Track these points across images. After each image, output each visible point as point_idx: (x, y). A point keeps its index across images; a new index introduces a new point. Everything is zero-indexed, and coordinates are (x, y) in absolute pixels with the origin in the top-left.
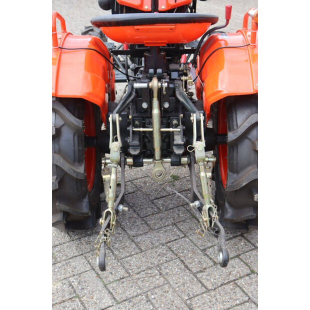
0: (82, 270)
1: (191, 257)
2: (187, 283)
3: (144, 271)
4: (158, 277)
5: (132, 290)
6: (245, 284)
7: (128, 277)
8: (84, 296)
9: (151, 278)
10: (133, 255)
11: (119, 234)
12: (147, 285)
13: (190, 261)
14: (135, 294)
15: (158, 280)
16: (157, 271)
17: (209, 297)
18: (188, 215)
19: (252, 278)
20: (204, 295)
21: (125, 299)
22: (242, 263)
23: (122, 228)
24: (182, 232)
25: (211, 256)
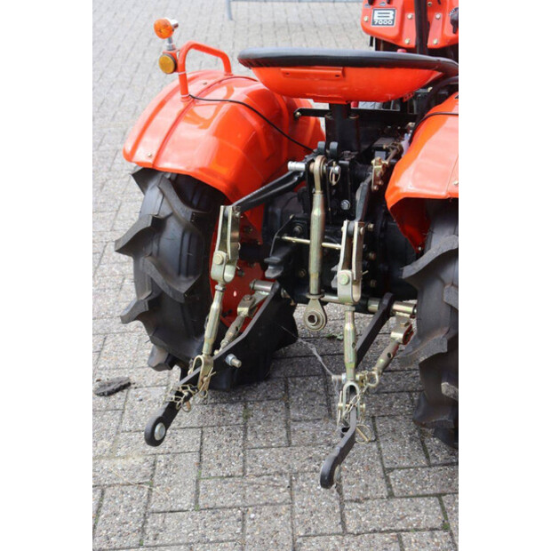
0: (185, 449)
1: (358, 475)
2: (319, 512)
3: (269, 475)
4: (282, 489)
5: (230, 496)
6: (416, 542)
7: (239, 476)
8: (159, 485)
9: (271, 488)
10: (272, 447)
11: (276, 411)
12: (257, 496)
13: (352, 480)
14: (231, 504)
15: (279, 493)
16: (287, 481)
17: (337, 543)
18: (407, 409)
19: (436, 537)
20: (333, 538)
21: (210, 507)
22: (438, 508)
23: (287, 404)
24: (376, 432)
25: (392, 482)
